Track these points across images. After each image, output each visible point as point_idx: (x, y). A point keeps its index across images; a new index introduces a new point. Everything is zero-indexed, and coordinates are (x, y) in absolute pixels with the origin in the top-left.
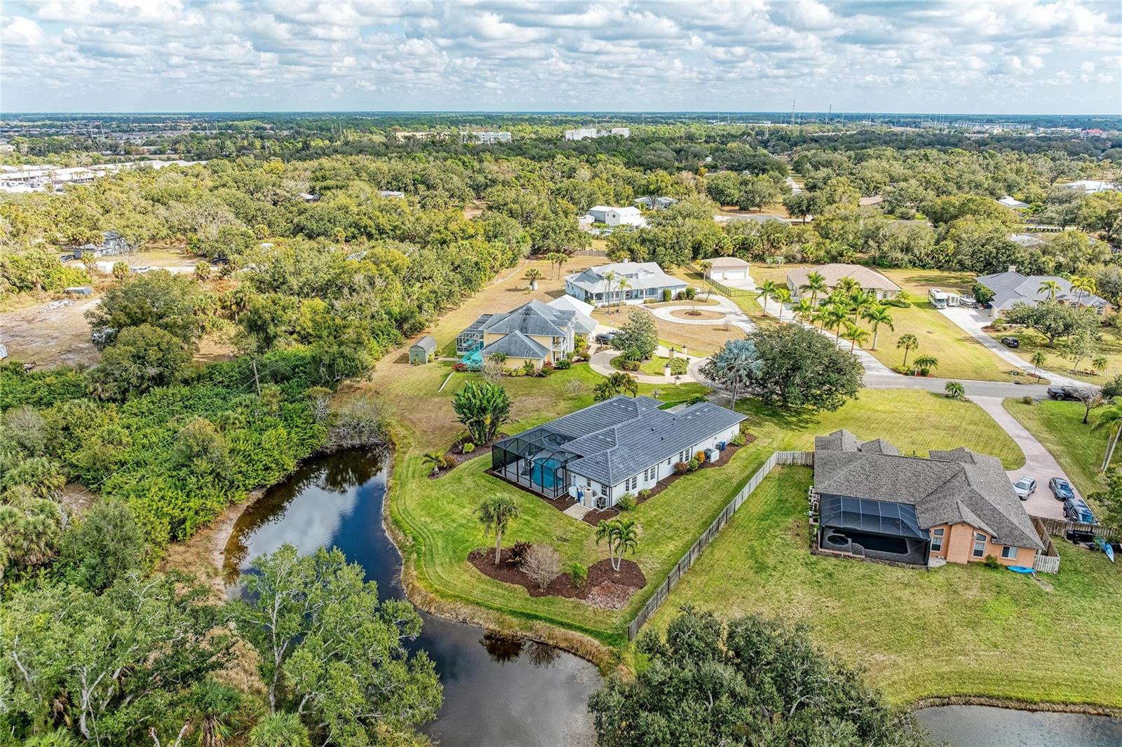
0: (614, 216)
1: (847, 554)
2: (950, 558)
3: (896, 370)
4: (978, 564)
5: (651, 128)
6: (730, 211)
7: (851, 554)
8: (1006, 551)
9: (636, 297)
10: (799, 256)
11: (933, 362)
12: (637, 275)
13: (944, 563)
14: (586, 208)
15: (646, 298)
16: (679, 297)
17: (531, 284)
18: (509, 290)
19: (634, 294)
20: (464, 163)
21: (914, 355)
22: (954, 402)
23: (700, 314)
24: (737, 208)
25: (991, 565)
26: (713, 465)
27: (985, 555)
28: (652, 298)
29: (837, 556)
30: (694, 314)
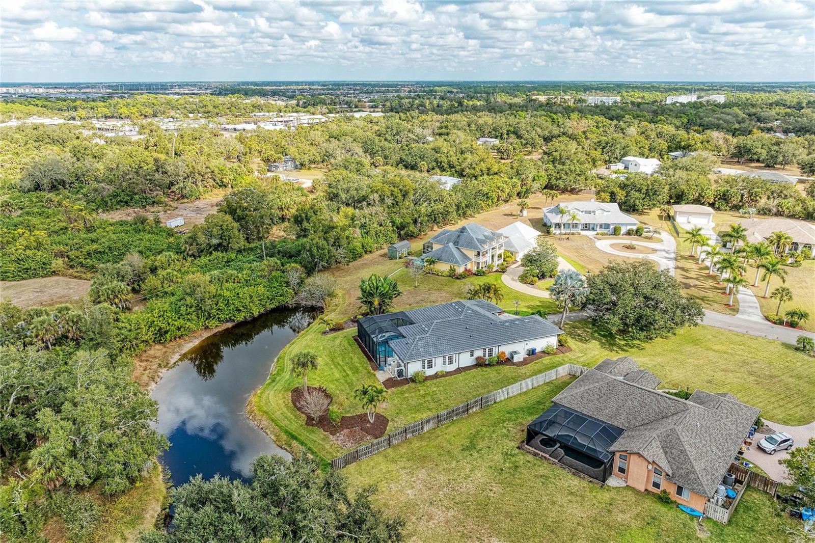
0: (636, 165)
1: (544, 455)
2: (630, 483)
3: (767, 319)
4: (654, 494)
5: (748, 95)
6: (756, 167)
7: (547, 456)
8: (680, 490)
9: (593, 229)
10: (774, 210)
11: (803, 316)
12: (594, 212)
13: (624, 485)
14: (619, 158)
15: (599, 231)
16: (629, 233)
17: (521, 211)
18: (505, 215)
19: (591, 227)
20: (553, 119)
21: (788, 306)
22: (800, 355)
23: (635, 248)
24: (763, 165)
25: (664, 499)
26: (514, 364)
27: (662, 488)
28: (606, 231)
29: (535, 454)
30: (630, 248)
